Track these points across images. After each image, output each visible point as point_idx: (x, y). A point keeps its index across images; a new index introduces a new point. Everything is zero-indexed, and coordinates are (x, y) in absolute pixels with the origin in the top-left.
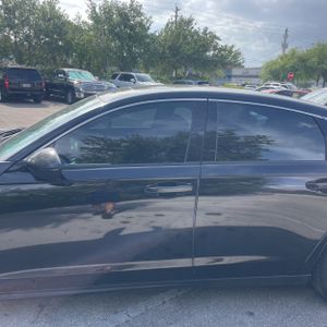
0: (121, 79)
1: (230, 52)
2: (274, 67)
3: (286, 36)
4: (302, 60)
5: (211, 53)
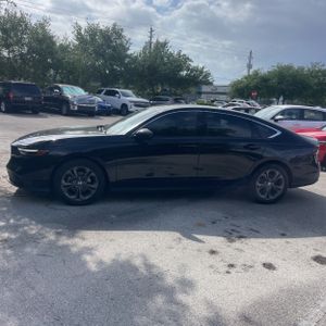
0: (105, 94)
1: (201, 72)
3: (250, 57)
4: (265, 80)
5: (184, 73)
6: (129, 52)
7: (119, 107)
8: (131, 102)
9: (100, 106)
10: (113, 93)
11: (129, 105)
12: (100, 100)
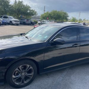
0: (3, 18)
1: (34, 12)
2: (43, 16)
4: (50, 15)
5: (29, 11)
6: (10, 4)
7: (9, 22)
8: (13, 20)
9: (3, 22)
10: (7, 17)
11: (13, 21)
12: (2, 20)
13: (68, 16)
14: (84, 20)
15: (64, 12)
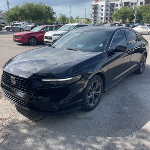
4: (22, 11)
13: (54, 13)
14: (77, 19)
15: (46, 5)
